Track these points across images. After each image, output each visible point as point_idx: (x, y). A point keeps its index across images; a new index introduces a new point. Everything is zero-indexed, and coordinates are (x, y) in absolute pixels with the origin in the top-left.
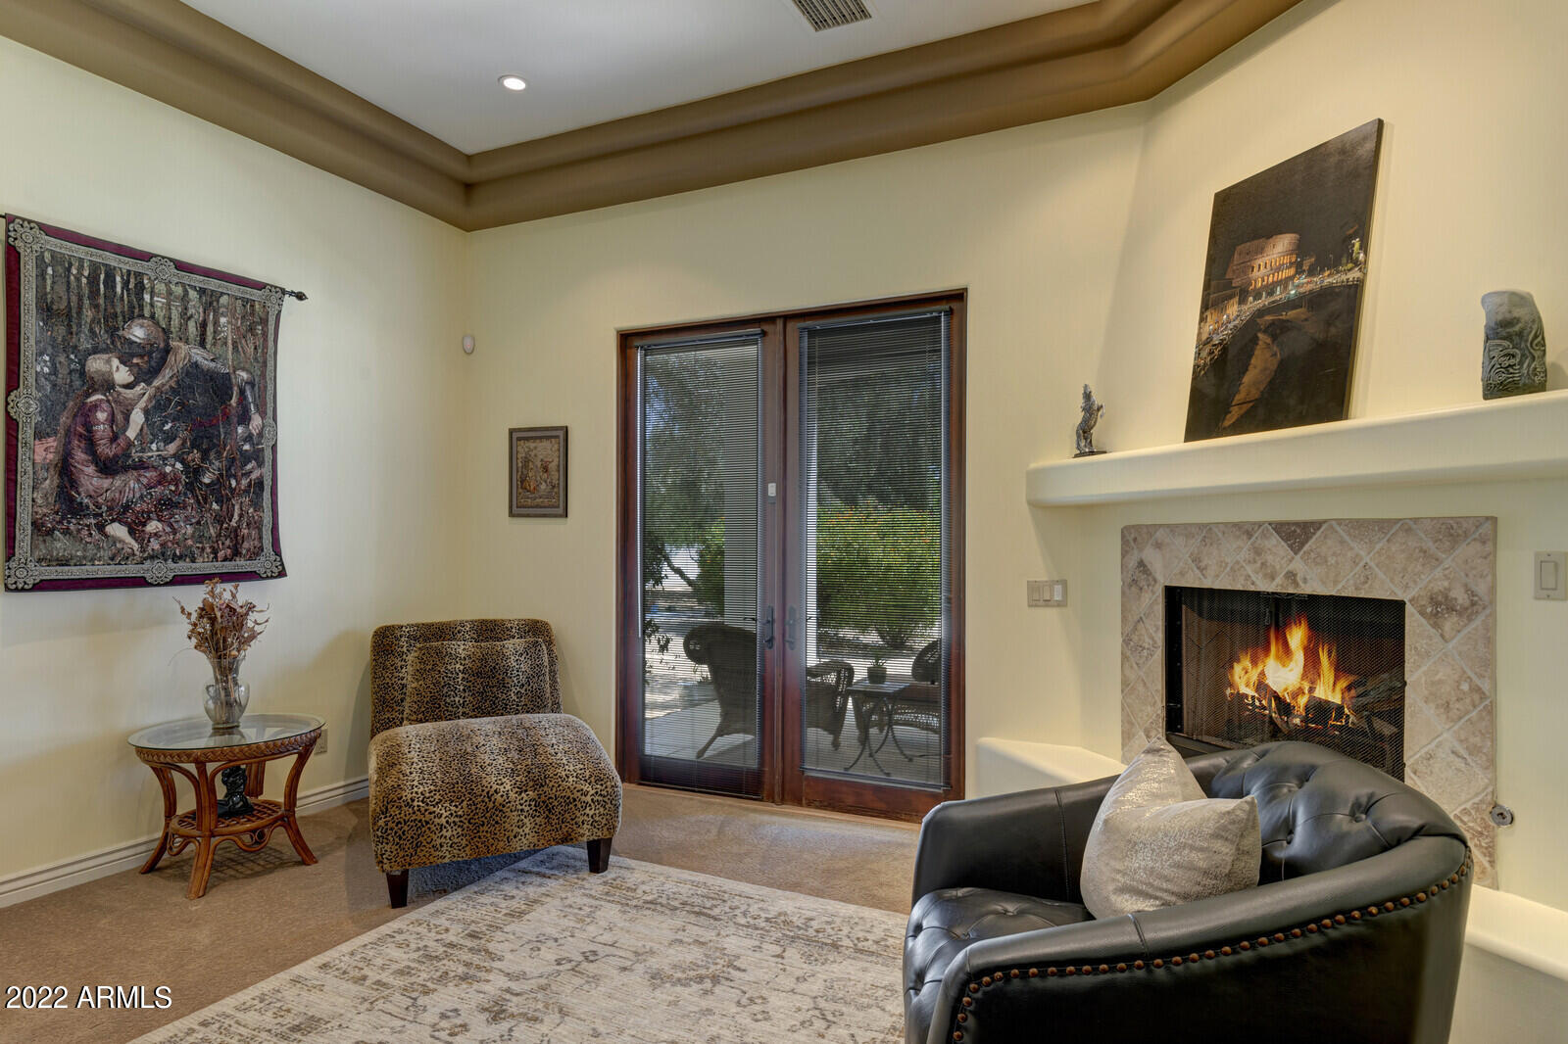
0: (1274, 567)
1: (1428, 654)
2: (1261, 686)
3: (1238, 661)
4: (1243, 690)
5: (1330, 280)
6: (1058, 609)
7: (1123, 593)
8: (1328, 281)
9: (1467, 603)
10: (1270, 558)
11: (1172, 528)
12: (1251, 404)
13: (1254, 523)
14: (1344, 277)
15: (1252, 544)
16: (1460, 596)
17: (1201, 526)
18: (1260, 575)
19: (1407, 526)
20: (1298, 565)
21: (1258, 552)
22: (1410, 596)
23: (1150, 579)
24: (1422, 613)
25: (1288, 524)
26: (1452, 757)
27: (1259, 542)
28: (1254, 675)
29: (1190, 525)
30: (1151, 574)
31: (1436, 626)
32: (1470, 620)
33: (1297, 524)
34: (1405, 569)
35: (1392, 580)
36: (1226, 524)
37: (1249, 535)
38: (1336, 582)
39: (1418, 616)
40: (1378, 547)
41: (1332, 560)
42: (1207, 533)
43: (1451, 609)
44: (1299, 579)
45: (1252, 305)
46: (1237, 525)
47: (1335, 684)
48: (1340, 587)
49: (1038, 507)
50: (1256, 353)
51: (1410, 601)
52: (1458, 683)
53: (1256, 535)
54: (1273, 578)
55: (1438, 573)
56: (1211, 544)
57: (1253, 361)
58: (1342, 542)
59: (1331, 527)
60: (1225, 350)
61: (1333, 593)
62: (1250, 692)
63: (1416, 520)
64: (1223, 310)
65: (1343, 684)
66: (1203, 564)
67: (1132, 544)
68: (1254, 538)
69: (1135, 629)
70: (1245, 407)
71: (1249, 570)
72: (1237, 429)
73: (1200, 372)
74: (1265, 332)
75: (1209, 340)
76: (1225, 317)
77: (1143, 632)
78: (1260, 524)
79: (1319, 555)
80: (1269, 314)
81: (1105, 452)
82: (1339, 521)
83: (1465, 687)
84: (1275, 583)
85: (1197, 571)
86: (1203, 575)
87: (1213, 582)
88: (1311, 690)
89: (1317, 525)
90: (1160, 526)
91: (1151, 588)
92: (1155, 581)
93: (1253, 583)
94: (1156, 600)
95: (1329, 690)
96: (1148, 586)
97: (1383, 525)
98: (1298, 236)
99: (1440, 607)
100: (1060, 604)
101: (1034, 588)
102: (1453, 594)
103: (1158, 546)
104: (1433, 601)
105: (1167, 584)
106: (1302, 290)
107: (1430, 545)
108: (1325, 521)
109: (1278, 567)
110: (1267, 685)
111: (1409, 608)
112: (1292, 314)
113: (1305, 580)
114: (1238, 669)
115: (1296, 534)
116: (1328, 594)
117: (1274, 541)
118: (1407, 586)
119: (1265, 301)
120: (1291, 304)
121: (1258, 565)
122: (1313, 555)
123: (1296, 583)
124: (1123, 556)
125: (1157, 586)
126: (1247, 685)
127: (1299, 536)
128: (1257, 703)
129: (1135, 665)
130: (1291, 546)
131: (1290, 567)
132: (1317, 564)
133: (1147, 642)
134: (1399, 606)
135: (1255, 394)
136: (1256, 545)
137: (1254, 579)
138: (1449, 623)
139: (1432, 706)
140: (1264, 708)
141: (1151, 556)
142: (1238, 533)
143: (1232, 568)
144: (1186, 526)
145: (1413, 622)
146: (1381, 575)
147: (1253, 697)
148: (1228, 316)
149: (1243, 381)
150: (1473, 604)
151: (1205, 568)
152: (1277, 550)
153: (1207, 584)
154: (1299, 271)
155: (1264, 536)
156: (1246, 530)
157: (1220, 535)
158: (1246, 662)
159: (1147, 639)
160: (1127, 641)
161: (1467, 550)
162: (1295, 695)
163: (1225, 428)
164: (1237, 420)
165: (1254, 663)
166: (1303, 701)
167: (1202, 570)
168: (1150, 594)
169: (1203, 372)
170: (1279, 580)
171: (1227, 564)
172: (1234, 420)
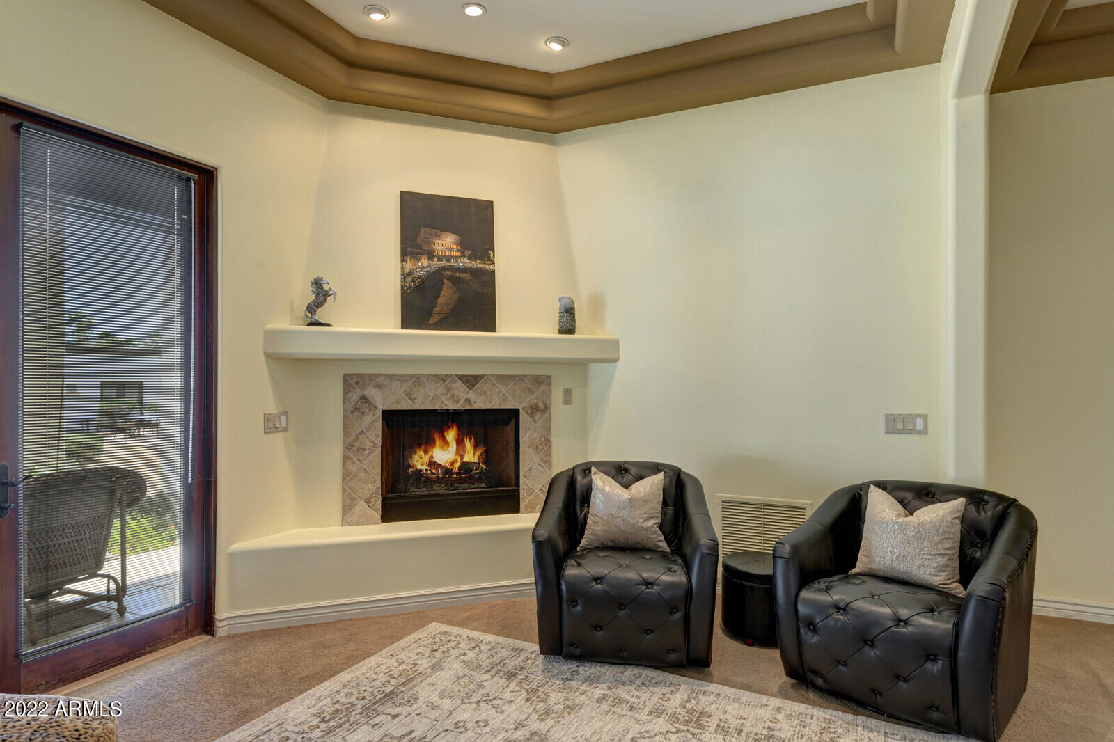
0: (458, 397)
1: (529, 429)
2: (432, 464)
3: (415, 453)
4: (420, 467)
5: (480, 265)
6: (283, 433)
7: (345, 417)
8: (479, 265)
9: (543, 408)
10: (456, 392)
11: (390, 377)
12: (445, 315)
13: (447, 375)
14: (487, 266)
15: (446, 385)
16: (541, 405)
17: (412, 376)
18: (450, 402)
19: (521, 378)
20: (471, 395)
21: (449, 389)
22: (522, 406)
23: (372, 406)
24: (527, 413)
25: (467, 376)
26: (539, 467)
27: (450, 384)
28: (426, 458)
29: (405, 375)
30: (372, 403)
31: (532, 417)
32: (544, 414)
33: (471, 376)
34: (520, 396)
35: (515, 401)
36: (429, 375)
37: (444, 381)
38: (490, 403)
39: (525, 414)
40: (509, 386)
41: (489, 393)
42: (417, 380)
43: (538, 410)
44: (472, 402)
45: (436, 264)
46: (436, 376)
47: (474, 454)
48: (492, 404)
49: (271, 357)
50: (444, 289)
51: (522, 408)
52: (541, 438)
53: (448, 380)
54: (458, 402)
55: (533, 397)
56: (419, 385)
57: (442, 292)
58: (494, 385)
59: (488, 378)
60: (423, 282)
61: (489, 407)
62: (424, 468)
63: (525, 376)
64: (418, 260)
65: (478, 453)
66: (413, 397)
67: (355, 386)
68: (447, 382)
69: (357, 438)
70: (442, 316)
71: (444, 399)
72: (437, 326)
73: (407, 290)
74: (448, 279)
75: (410, 274)
76: (420, 264)
77: (365, 439)
78: (450, 376)
79: (482, 391)
80: (448, 271)
81: (328, 325)
82: (492, 376)
83: (543, 439)
84: (460, 404)
85: (409, 401)
86: (413, 402)
87: (420, 407)
88: (462, 459)
89: (482, 377)
90: (381, 375)
91: (372, 412)
92: (376, 408)
93: (446, 405)
94: (377, 419)
95: (471, 456)
96: (370, 411)
97: (511, 378)
98: (459, 238)
99: (534, 410)
100: (285, 429)
101: (268, 419)
102: (538, 405)
103: (379, 386)
104: (531, 407)
105: (386, 408)
106: (466, 265)
107: (530, 386)
108: (485, 375)
109: (461, 397)
110: (435, 462)
111: (522, 412)
112: (462, 275)
113: (475, 403)
114: (416, 457)
115: (471, 381)
116: (486, 408)
117: (459, 383)
118: (521, 403)
119: (444, 263)
120: (459, 270)
121: (449, 396)
122: (479, 391)
123: (470, 404)
124: (345, 393)
125: (377, 410)
126: (422, 464)
127: (472, 382)
128: (429, 472)
129: (357, 462)
130: (468, 386)
131: (468, 396)
132: (481, 395)
133: (368, 445)
134: (517, 411)
135: (446, 310)
136: (448, 386)
137: (447, 403)
138: (537, 416)
139: (531, 449)
140: (434, 474)
141: (371, 392)
142: (437, 380)
143: (433, 398)
144: (401, 376)
145: (524, 417)
146: (510, 398)
147: (427, 470)
148: (422, 264)
149: (439, 301)
150: (546, 408)
151: (415, 399)
152: (460, 389)
153: (417, 407)
154: (463, 255)
155: (453, 381)
156: (443, 379)
157: (425, 381)
158: (421, 453)
159: (368, 444)
160: (348, 447)
161: (543, 388)
162: (452, 464)
163: (430, 324)
164: (437, 322)
165: (426, 452)
166: (457, 465)
167: (413, 400)
168: (371, 416)
169: (409, 291)
170: (461, 403)
171: (429, 396)
172: (435, 321)
